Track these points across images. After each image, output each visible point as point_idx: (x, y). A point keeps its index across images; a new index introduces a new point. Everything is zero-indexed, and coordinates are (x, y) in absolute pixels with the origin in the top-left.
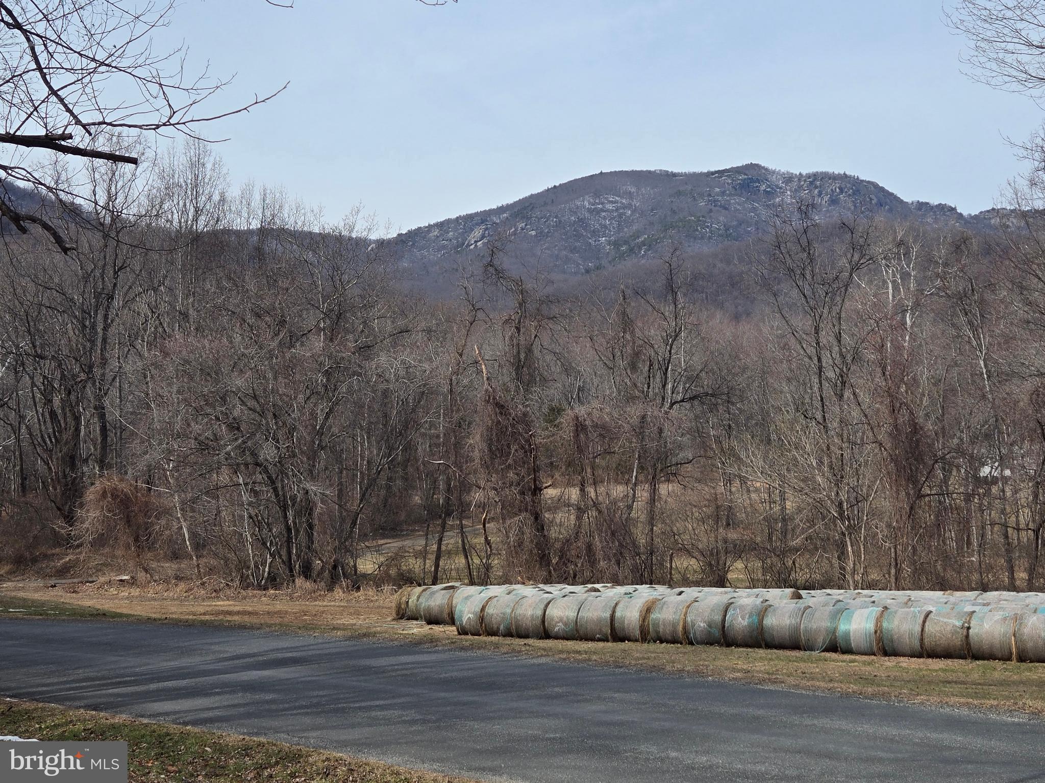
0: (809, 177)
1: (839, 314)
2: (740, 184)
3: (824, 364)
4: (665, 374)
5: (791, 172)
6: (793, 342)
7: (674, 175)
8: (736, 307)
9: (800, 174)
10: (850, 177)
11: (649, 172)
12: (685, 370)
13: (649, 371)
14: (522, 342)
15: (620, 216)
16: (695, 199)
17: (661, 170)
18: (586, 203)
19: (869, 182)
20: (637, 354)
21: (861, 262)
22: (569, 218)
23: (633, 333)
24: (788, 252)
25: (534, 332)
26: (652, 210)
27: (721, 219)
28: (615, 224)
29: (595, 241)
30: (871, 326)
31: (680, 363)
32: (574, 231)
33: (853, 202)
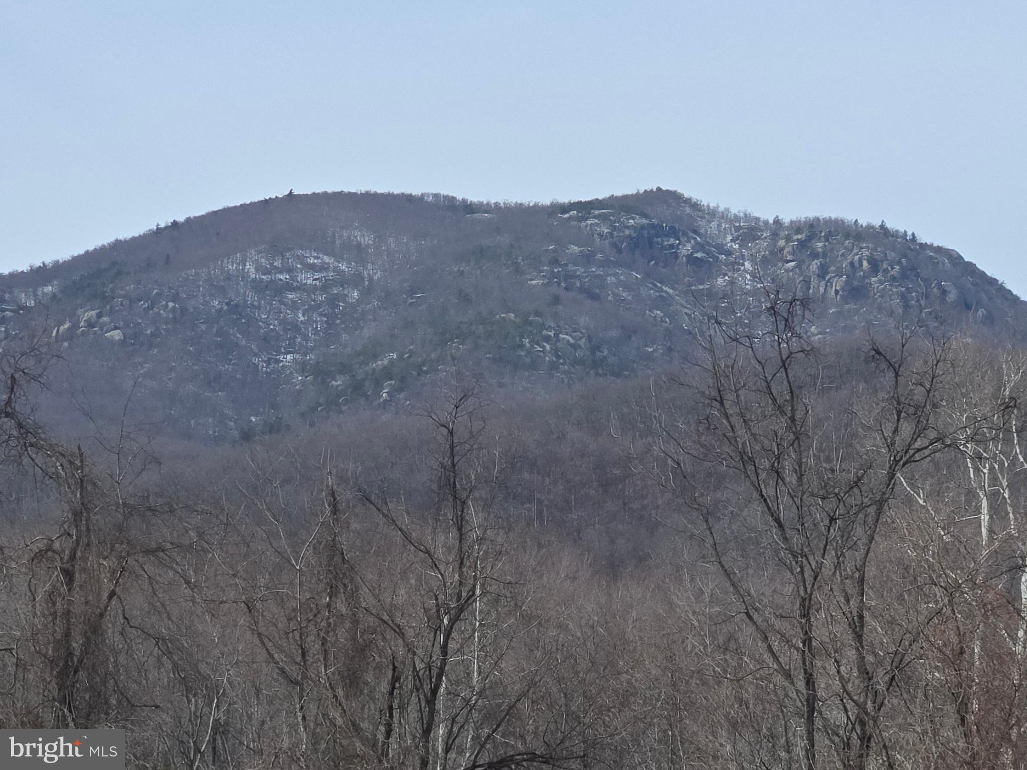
0: (798, 231)
1: (861, 569)
2: (630, 237)
3: (821, 693)
4: (431, 701)
5: (756, 214)
6: (747, 634)
7: (469, 208)
8: (612, 541)
9: (777, 221)
10: (895, 235)
11: (408, 198)
12: (481, 694)
13: (391, 693)
14: (78, 609)
15: (333, 301)
16: (518, 270)
17: (436, 196)
18: (250, 267)
19: (939, 250)
20: (361, 650)
21: (917, 445)
22: (206, 303)
23: (353, 597)
24: (742, 415)
25: (107, 586)
26: (412, 292)
27: (583, 320)
28: (320, 323)
29: (268, 362)
30: (936, 602)
31: (469, 675)
32: (218, 334)
33: (903, 296)
